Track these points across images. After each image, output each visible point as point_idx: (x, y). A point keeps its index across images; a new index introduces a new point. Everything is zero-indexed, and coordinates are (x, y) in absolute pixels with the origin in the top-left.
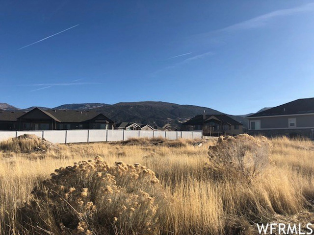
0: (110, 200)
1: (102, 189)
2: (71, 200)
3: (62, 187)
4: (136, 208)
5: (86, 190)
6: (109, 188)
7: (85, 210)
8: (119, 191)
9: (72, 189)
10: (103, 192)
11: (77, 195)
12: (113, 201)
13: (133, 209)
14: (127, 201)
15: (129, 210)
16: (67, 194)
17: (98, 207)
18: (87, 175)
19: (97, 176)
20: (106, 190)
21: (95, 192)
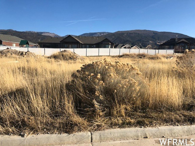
0: (112, 81)
1: (108, 75)
2: (92, 80)
3: (87, 73)
4: (127, 86)
5: (99, 75)
6: (112, 74)
7: (99, 85)
8: (117, 77)
9: (92, 74)
10: (108, 76)
11: (95, 77)
12: (114, 82)
13: (126, 87)
14: (122, 82)
15: (123, 87)
16: (89, 77)
17: (106, 84)
18: (100, 67)
19: (105, 68)
20: (110, 75)
21: (104, 76)
